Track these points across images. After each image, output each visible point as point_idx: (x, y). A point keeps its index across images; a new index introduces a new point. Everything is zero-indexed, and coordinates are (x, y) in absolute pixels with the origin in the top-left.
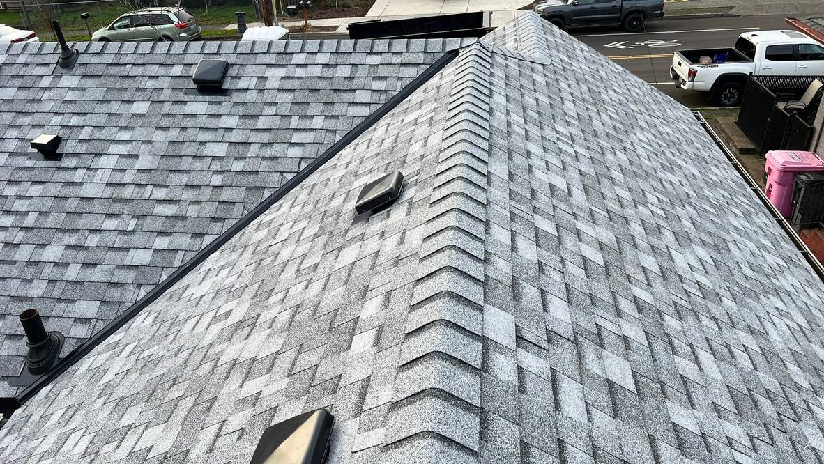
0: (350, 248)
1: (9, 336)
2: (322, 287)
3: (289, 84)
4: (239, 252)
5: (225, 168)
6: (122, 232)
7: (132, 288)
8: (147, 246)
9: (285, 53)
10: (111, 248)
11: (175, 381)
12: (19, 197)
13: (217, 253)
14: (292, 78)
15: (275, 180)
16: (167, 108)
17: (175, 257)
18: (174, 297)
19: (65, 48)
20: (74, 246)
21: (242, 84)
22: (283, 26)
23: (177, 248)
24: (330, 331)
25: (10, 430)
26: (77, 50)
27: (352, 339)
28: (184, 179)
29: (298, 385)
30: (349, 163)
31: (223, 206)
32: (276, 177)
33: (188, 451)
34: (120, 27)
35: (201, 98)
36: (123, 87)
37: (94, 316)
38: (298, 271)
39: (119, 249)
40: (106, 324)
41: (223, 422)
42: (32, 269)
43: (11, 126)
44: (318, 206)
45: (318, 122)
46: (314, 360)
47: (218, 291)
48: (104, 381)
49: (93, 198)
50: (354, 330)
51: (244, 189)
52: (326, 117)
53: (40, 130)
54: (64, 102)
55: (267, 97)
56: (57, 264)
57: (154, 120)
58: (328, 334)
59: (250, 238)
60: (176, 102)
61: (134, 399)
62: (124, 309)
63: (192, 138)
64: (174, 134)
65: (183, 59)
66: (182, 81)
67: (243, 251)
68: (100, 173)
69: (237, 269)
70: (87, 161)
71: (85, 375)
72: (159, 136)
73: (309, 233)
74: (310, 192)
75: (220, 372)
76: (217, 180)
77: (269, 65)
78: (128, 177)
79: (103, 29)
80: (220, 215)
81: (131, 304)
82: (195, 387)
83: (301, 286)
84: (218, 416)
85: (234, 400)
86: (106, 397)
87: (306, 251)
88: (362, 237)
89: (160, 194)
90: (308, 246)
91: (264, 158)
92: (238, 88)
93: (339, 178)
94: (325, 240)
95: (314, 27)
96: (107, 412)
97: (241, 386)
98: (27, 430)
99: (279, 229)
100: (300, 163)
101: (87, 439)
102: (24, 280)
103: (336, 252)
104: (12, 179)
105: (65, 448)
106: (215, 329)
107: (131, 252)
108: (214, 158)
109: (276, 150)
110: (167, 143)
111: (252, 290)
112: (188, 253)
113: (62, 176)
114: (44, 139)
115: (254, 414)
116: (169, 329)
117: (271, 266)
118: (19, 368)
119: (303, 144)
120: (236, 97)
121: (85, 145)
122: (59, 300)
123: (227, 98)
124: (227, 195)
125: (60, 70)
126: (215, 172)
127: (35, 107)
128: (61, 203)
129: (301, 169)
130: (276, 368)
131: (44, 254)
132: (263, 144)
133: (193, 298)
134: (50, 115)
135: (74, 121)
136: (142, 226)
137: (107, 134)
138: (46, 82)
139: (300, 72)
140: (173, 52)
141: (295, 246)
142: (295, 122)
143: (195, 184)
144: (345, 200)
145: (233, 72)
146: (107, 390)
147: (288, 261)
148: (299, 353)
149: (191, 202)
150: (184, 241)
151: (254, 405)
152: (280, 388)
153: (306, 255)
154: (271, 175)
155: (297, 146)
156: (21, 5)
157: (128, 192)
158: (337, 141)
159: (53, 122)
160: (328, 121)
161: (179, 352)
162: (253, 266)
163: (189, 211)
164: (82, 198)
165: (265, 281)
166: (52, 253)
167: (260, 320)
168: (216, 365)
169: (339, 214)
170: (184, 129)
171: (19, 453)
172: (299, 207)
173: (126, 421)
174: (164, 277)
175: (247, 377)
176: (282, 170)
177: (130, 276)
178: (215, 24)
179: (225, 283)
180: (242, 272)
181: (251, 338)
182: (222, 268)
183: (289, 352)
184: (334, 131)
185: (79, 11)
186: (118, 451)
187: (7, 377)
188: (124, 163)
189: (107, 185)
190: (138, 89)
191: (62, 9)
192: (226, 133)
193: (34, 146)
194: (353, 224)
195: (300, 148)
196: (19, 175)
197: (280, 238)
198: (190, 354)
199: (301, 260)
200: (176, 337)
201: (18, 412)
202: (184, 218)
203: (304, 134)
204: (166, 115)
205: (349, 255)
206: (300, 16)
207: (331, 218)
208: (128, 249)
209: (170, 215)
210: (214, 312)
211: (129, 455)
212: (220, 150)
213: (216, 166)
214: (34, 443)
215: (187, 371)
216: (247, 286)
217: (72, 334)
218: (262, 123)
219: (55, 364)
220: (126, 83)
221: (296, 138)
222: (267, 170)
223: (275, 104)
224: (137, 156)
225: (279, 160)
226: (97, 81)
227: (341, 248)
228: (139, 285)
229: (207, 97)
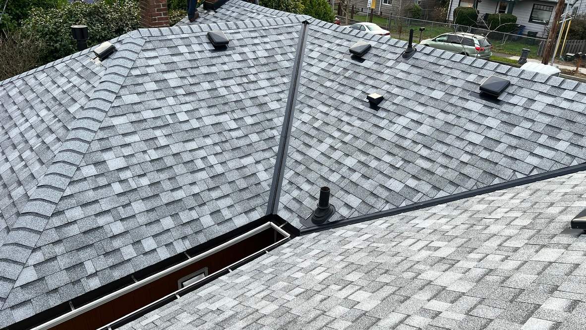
0: (552, 250)
1: (311, 196)
2: (516, 266)
3: (551, 111)
4: (459, 212)
5: (474, 152)
6: (392, 166)
7: (383, 201)
8: (402, 181)
9: (559, 87)
10: (381, 173)
11: (386, 272)
12: (348, 124)
13: (444, 205)
14: (556, 107)
15: (507, 175)
16: (453, 100)
17: (416, 196)
18: (405, 220)
19: (410, 46)
20: (362, 162)
21: (513, 100)
22: (557, 67)
23: (420, 190)
24: (511, 302)
25: (290, 246)
26: (416, 49)
27: (528, 319)
28: (444, 149)
29: (471, 324)
30: (576, 185)
31: (462, 176)
32: (510, 172)
33: (380, 319)
34: (439, 41)
35: (479, 100)
36: (433, 78)
37: (355, 207)
38: (500, 245)
39: (386, 175)
40: (360, 215)
41: (409, 316)
42: (337, 166)
43: (362, 83)
44: (535, 206)
45: (562, 146)
46: (490, 314)
47: (435, 230)
48: (346, 247)
49: (384, 139)
50: (533, 312)
51: (482, 171)
52: (572, 144)
53: (375, 90)
54: (395, 78)
55: (529, 115)
56: (350, 169)
57: (442, 105)
58: (509, 303)
59: (471, 206)
60: (461, 98)
61: (359, 268)
62: (372, 211)
63: (461, 125)
64: (451, 118)
65: (479, 72)
66: (472, 85)
67: (463, 212)
68: (396, 126)
69: (454, 223)
70: (391, 116)
71: (337, 238)
72: (441, 116)
73: (520, 222)
74: (532, 194)
75: (418, 283)
76: (466, 158)
77: (541, 93)
78: (410, 135)
79: (429, 39)
80: (457, 181)
81: (377, 211)
82: (397, 283)
83: (498, 258)
84: (406, 310)
85: (421, 306)
86: (344, 257)
87: (512, 234)
88: (567, 247)
89: (425, 152)
90: (516, 231)
91: (506, 156)
92: (509, 102)
93: (562, 194)
94: (532, 234)
95: (583, 74)
96: (341, 266)
97: (429, 300)
98: (298, 251)
99: (496, 209)
100: (532, 170)
101: (325, 275)
102: (330, 169)
103: (537, 247)
104: (349, 112)
105: (313, 272)
106: (425, 254)
107: (392, 180)
108: (470, 143)
109: (518, 154)
110: (444, 122)
111: (460, 241)
112: (425, 197)
113: (375, 120)
114: (375, 95)
115: (431, 324)
116: (394, 238)
117: (480, 232)
118: (307, 215)
119: (542, 157)
120: (505, 108)
121: (395, 107)
122: (342, 189)
123: (498, 106)
124: (467, 170)
125: (401, 59)
126: (467, 152)
127: (378, 76)
128: (367, 135)
129: (532, 174)
130: (457, 303)
131: (346, 160)
132: (510, 146)
133: (417, 226)
134: (384, 83)
135: (396, 91)
136: (405, 167)
137: (410, 104)
138: (390, 64)
139: (565, 104)
140: (474, 65)
141: (504, 227)
142: (543, 139)
143: (449, 155)
144: (561, 212)
145: (510, 90)
146: (345, 254)
147: (495, 235)
148: (480, 303)
149: (442, 166)
150: (426, 188)
151: (433, 318)
152: (456, 318)
153: (511, 237)
154: (506, 169)
155: (536, 156)
156: (390, 15)
157: (406, 143)
158: (572, 165)
159: (383, 88)
160: (572, 147)
161: (396, 255)
162: (467, 226)
163: (438, 170)
164: (379, 137)
165: (472, 240)
166: (350, 162)
167: (458, 265)
168: (417, 276)
169: (552, 220)
170: (459, 117)
171: (290, 261)
172: (518, 201)
173: (350, 278)
174: (404, 204)
175: (434, 297)
176: (516, 169)
177: (384, 194)
178: (503, 53)
179: (442, 228)
180: (457, 226)
181: (447, 273)
182: (444, 216)
183: (472, 298)
184: (574, 157)
185: (419, 25)
186: (339, 292)
187: (301, 217)
188: (412, 125)
189: (397, 135)
190: (441, 83)
191: (411, 22)
192: (486, 129)
193: (368, 98)
194: (562, 233)
195: (539, 159)
196: (354, 111)
197: (494, 216)
198: (402, 261)
199: (505, 239)
200: (397, 244)
201: (298, 238)
202: (433, 173)
203: (546, 151)
204: (451, 104)
205: (549, 255)
206: (574, 63)
207: (543, 220)
208: (390, 177)
209: (425, 168)
210: (428, 242)
211: (344, 299)
212: (477, 139)
213: (469, 148)
214: (300, 260)
215: (397, 270)
216: (457, 237)
217: (339, 211)
218: (516, 131)
219: (325, 223)
220: (435, 77)
221: (538, 151)
222: (504, 165)
223: (533, 121)
224: (421, 124)
225: (517, 162)
226: (419, 71)
227: (543, 246)
228: (387, 202)
229: (484, 101)
